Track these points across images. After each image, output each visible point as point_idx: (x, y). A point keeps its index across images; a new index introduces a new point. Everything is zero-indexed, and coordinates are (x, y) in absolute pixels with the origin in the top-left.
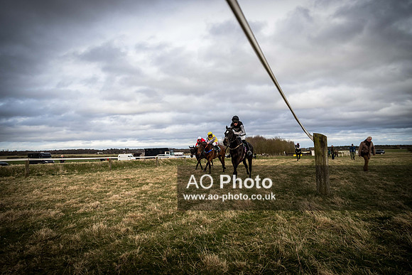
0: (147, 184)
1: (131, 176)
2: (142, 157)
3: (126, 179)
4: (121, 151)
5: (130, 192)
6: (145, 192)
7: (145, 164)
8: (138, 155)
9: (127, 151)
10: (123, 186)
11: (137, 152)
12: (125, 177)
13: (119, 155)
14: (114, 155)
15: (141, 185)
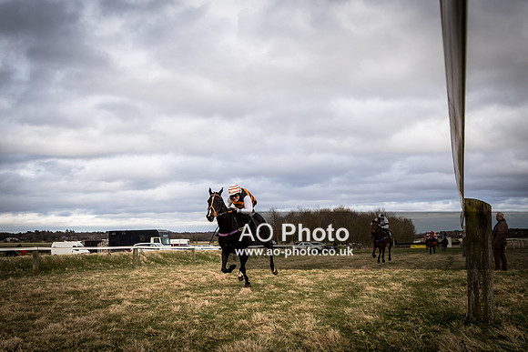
0: (120, 302)
1: (82, 287)
2: (103, 249)
3: (73, 293)
4: (59, 237)
5: (84, 319)
6: (117, 318)
7: (110, 262)
8: (95, 243)
9: (70, 236)
10: (68, 305)
11: (92, 238)
12: (70, 288)
13: (54, 244)
14: (43, 243)
15: (107, 304)
